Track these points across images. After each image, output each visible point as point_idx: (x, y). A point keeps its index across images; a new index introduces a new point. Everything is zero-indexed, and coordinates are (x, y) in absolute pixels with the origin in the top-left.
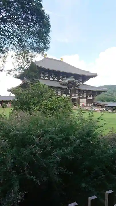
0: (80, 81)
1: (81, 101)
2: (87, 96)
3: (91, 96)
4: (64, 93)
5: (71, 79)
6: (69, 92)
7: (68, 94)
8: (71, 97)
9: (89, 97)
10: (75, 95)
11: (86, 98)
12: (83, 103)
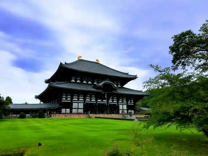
0: (118, 84)
1: (121, 107)
2: (127, 101)
4: (100, 99)
5: (107, 81)
7: (105, 99)
8: (108, 102)
9: (129, 102)
10: (113, 101)
11: (126, 104)
12: (123, 110)
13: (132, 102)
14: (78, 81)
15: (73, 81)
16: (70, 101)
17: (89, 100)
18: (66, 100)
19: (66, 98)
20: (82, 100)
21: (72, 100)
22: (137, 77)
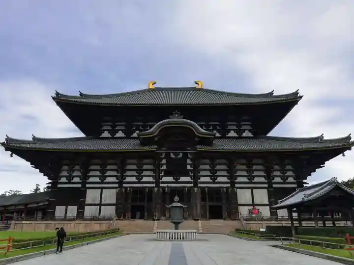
0: (243, 128)
1: (244, 196)
2: (269, 177)
3: (290, 173)
4: (167, 174)
5: (176, 119)
6: (189, 167)
7: (186, 174)
8: (196, 184)
9: (278, 179)
10: (214, 178)
11: (266, 186)
12: (253, 205)
13: (291, 180)
14: (120, 134)
15: (106, 134)
16: (80, 186)
17: (134, 179)
18: (69, 183)
19: (70, 179)
20: (114, 179)
21: (84, 183)
22: (301, 97)
